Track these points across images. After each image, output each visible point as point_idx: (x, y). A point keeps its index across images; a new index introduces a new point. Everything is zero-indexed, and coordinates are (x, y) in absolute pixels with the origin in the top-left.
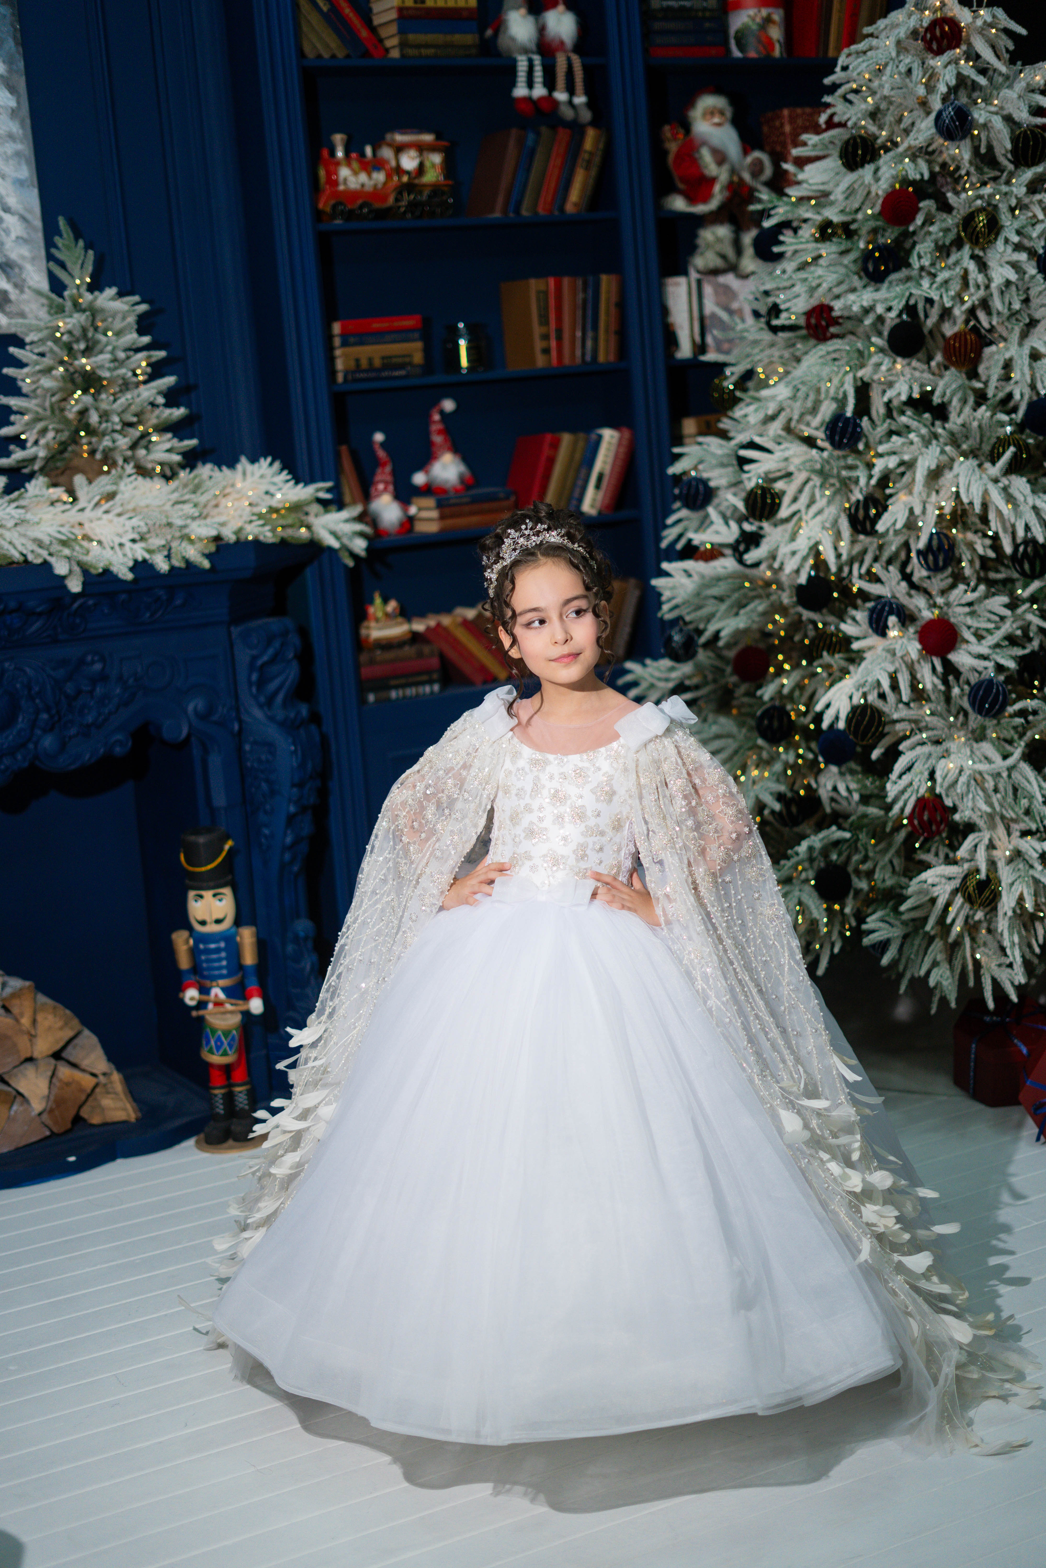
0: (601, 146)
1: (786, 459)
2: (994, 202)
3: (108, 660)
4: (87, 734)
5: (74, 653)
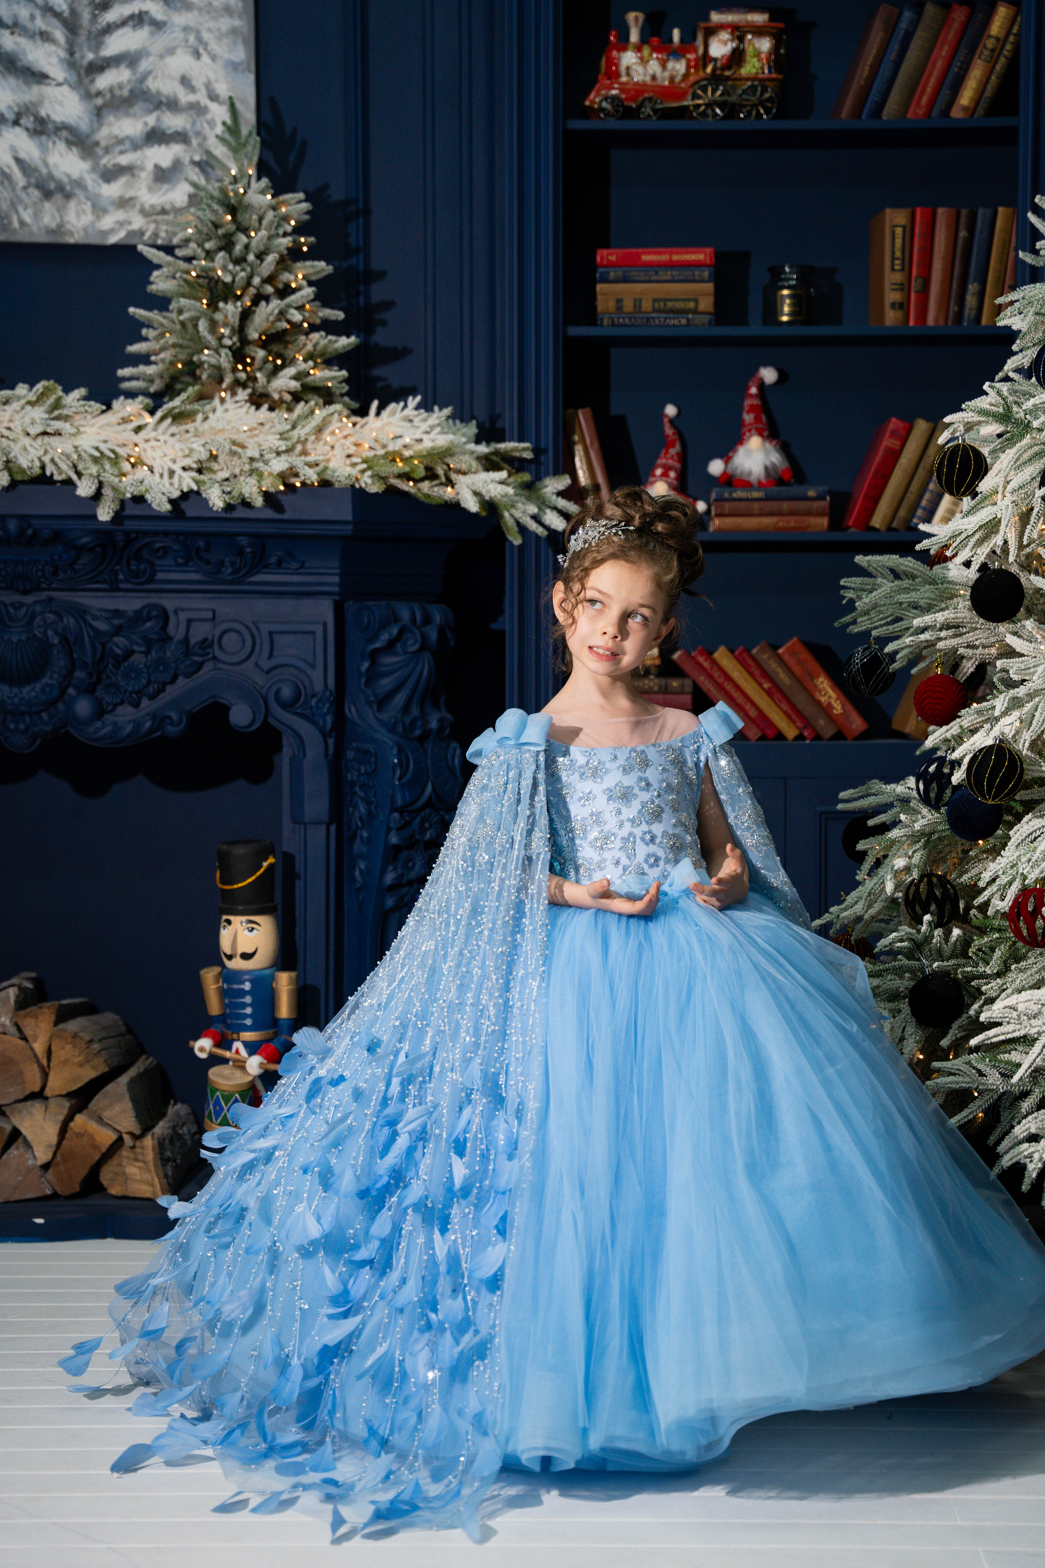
0: (1015, 29)
3: (172, 619)
4: (136, 705)
5: (131, 603)
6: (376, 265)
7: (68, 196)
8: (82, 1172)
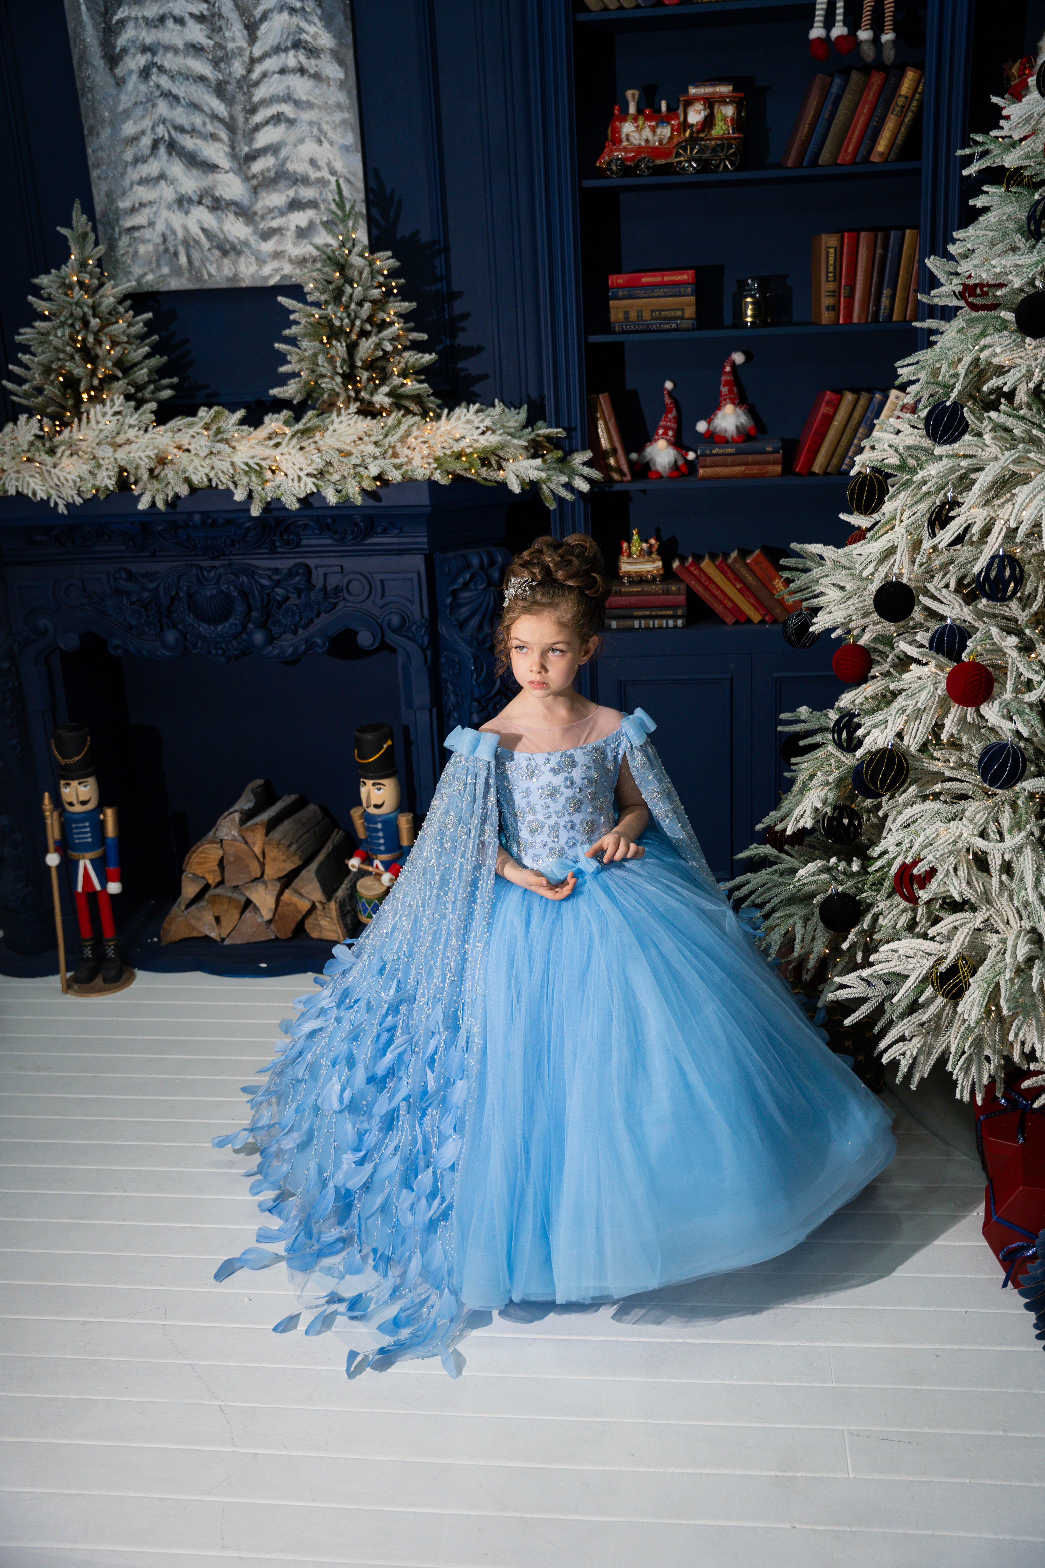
0: (920, 89)
3: (314, 573)
4: (295, 633)
5: (285, 564)
6: (455, 288)
7: (239, 253)
8: (292, 926)
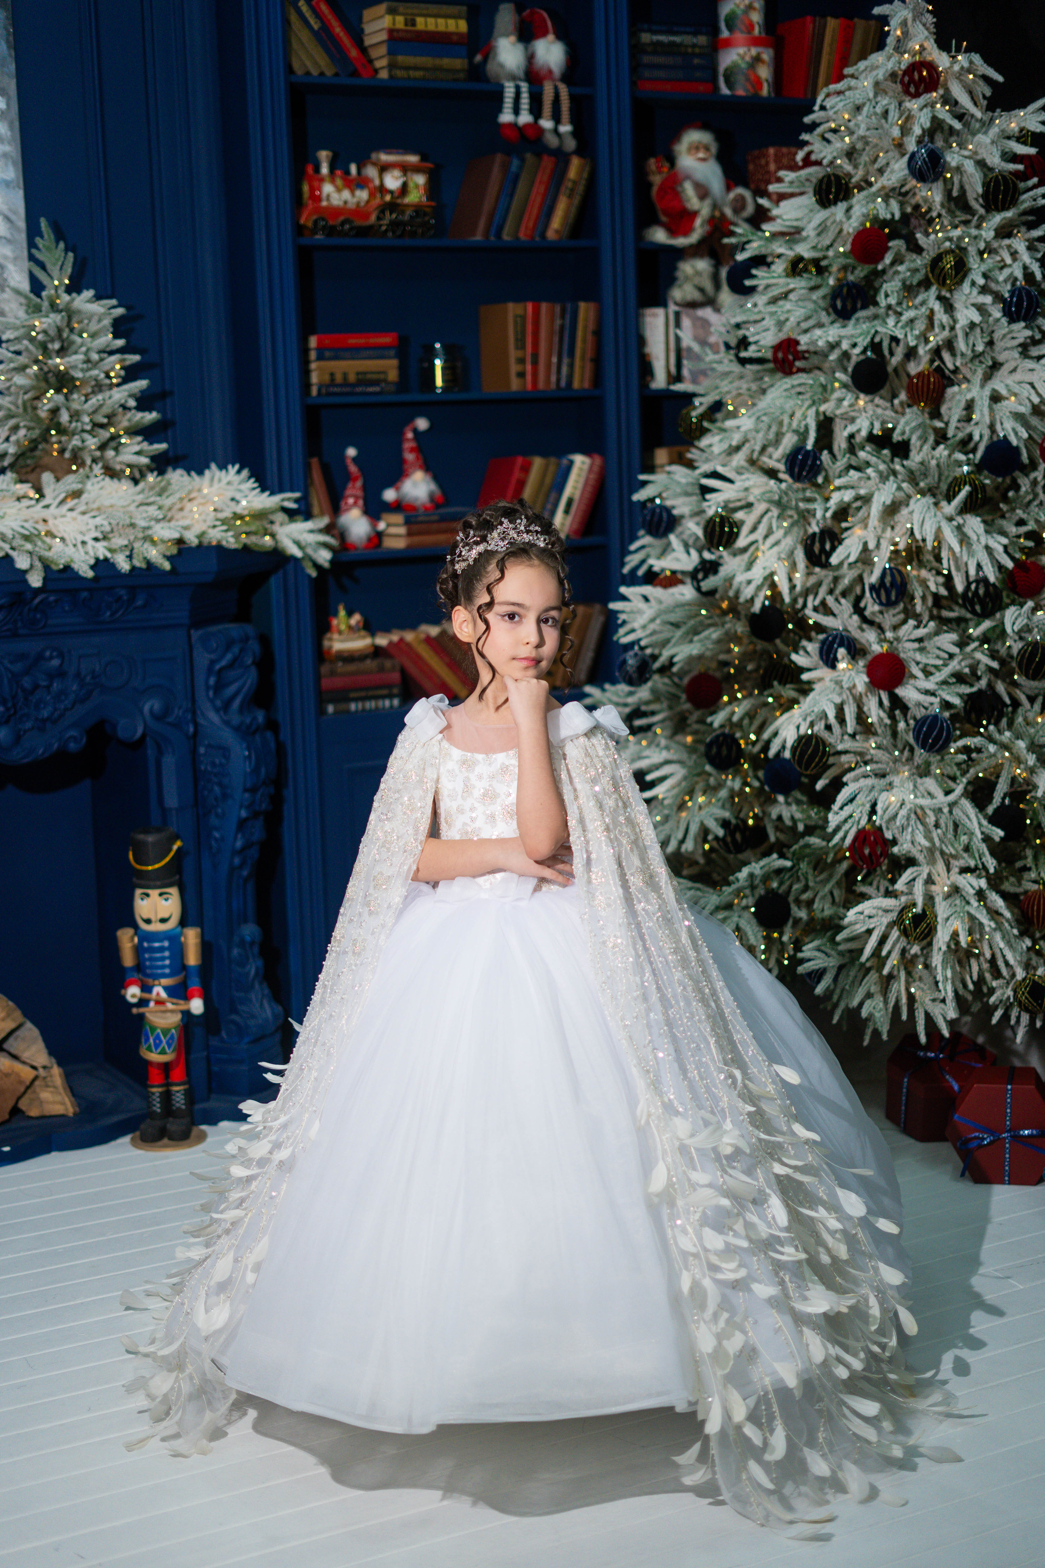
0: (585, 175)
1: (746, 489)
2: (963, 245)
4: (43, 729)
5: (32, 648)
8: (11, 1104)
